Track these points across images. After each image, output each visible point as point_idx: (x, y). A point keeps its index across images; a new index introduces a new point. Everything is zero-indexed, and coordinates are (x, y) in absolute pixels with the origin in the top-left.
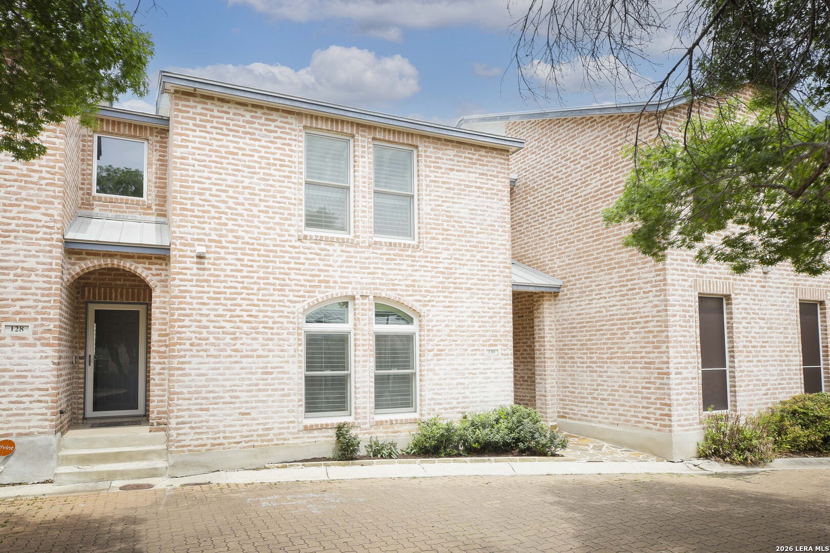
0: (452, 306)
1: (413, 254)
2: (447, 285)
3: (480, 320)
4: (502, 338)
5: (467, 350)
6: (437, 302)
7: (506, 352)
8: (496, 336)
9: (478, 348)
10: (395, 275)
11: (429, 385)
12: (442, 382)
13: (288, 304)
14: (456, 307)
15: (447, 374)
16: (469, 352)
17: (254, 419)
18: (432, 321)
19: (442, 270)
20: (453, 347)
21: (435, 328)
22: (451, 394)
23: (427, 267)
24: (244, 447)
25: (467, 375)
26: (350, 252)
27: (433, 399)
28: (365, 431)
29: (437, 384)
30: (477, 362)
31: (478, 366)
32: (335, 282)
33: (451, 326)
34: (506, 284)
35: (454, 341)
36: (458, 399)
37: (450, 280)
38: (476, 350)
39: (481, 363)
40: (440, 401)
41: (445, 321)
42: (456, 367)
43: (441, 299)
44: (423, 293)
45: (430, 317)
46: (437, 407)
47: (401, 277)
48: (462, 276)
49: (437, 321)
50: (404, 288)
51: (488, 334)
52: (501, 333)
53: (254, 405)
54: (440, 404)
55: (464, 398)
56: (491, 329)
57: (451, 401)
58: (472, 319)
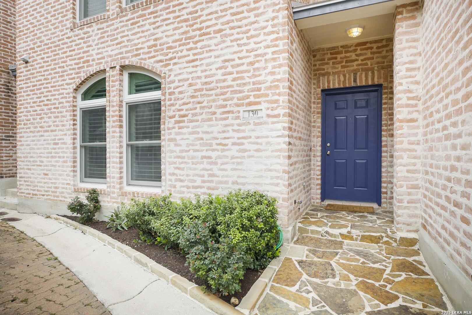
0: (197, 60)
1: (155, 9)
2: (191, 34)
3: (235, 70)
4: (269, 92)
5: (215, 113)
6: (180, 58)
7: (276, 112)
8: (259, 90)
9: (231, 109)
10: (138, 39)
11: (170, 157)
12: (184, 154)
13: (66, 87)
14: (201, 59)
15: (190, 145)
16: (218, 116)
17: (50, 179)
18: (173, 82)
19: (186, 17)
20: (198, 111)
21: (177, 91)
22: (195, 169)
23: (169, 19)
24: (46, 199)
25: (215, 147)
26: (103, 28)
27: (174, 174)
28: (114, 200)
29: (179, 157)
30: (230, 128)
31: (231, 134)
32: (93, 60)
33: (196, 84)
34: (277, 7)
35: (199, 103)
36: (203, 176)
37: (195, 27)
38: (229, 112)
39: (234, 130)
40: (182, 178)
41: (188, 79)
42: (200, 135)
43: (185, 53)
44: (165, 51)
45: (172, 78)
46: (178, 184)
47: (144, 39)
48: (209, 17)
49: (179, 81)
50: (146, 50)
51: (246, 88)
52: (268, 84)
53: (50, 168)
54: (182, 181)
55: (210, 175)
56: (251, 80)
57: (195, 178)
58: (223, 71)
